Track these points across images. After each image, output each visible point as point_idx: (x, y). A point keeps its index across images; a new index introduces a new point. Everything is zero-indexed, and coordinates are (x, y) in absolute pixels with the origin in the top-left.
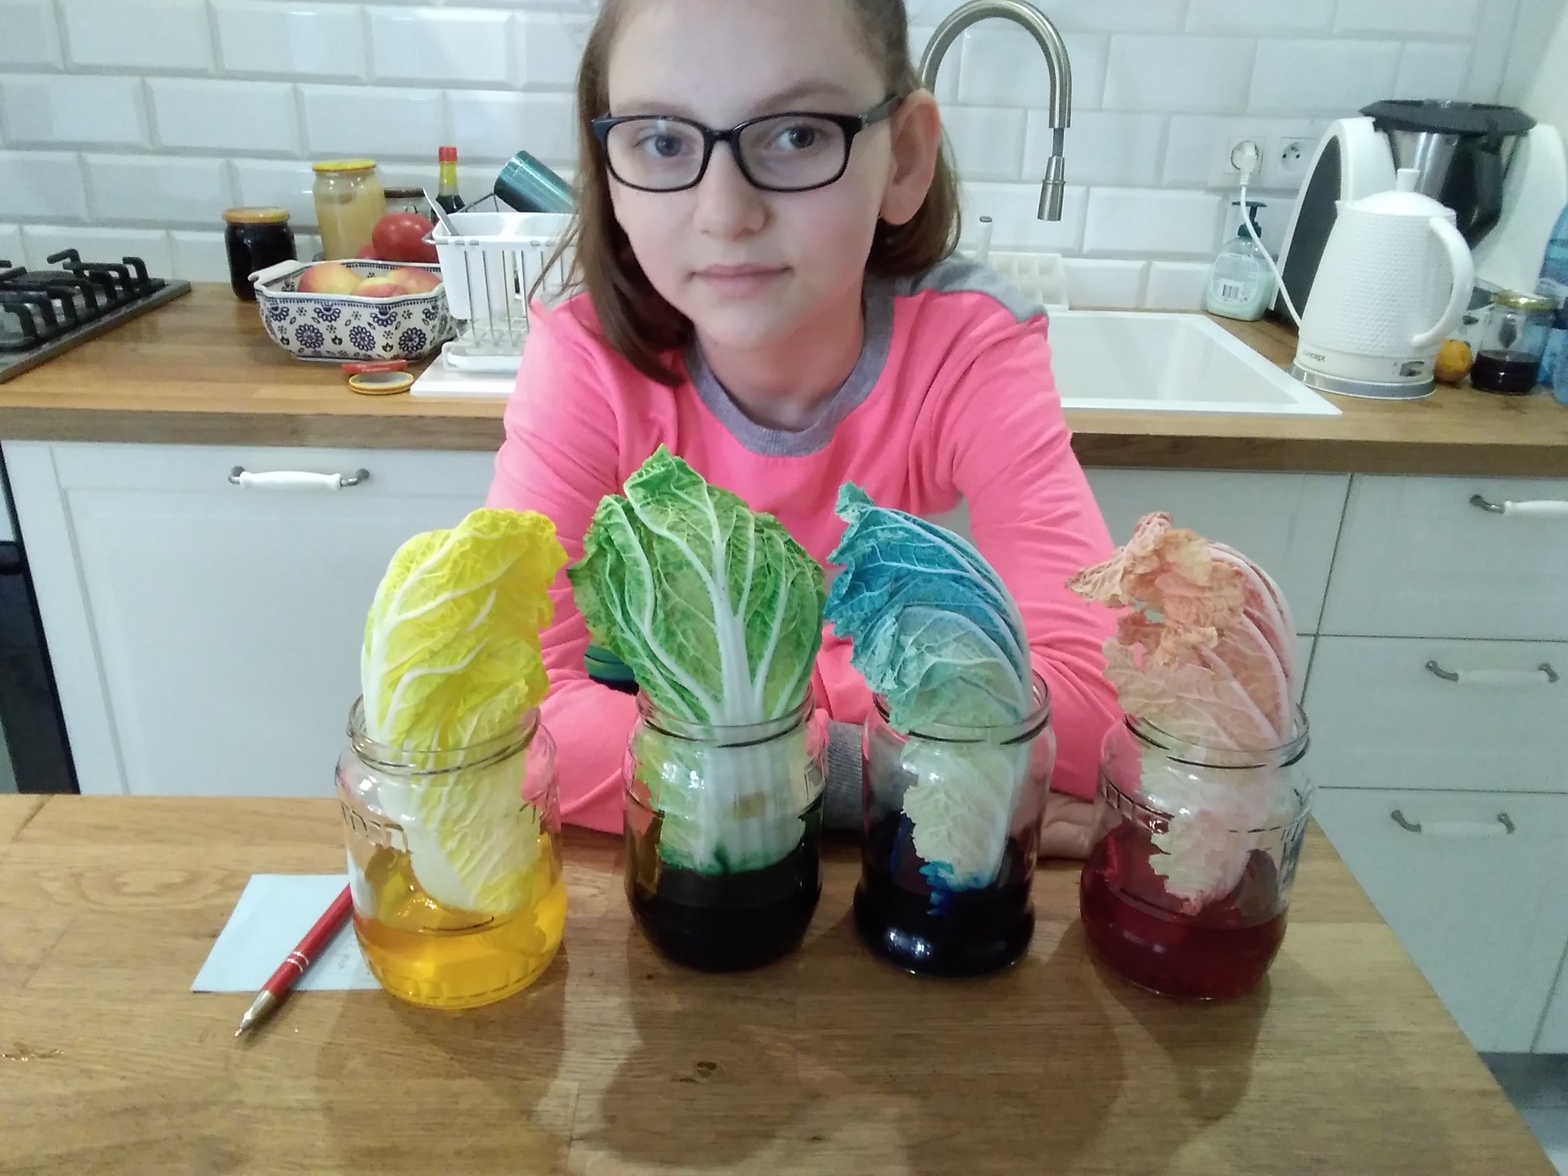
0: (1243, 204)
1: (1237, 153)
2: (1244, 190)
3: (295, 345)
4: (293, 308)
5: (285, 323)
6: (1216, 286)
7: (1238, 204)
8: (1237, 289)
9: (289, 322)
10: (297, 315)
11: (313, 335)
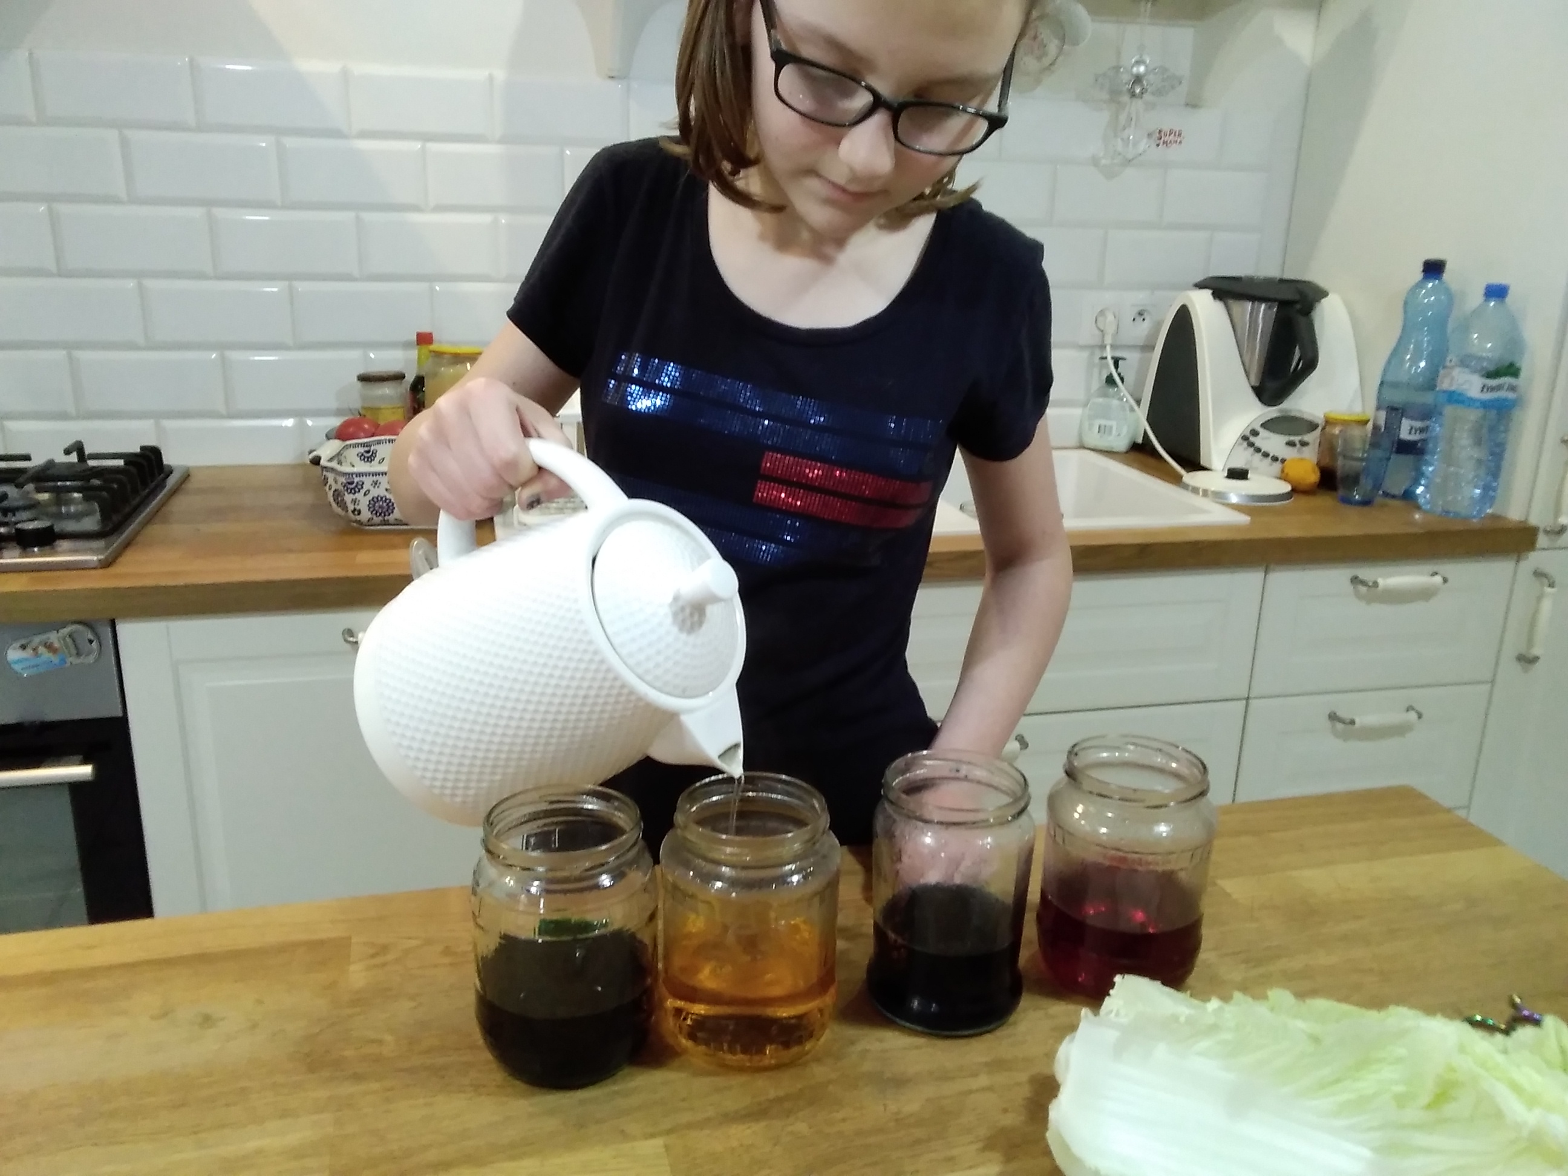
0: (1109, 358)
1: (1100, 319)
2: (1108, 348)
3: (366, 515)
4: (368, 481)
5: (359, 496)
6: (1091, 426)
7: (1106, 358)
8: (1111, 427)
9: (363, 494)
10: (371, 488)
11: (385, 504)
